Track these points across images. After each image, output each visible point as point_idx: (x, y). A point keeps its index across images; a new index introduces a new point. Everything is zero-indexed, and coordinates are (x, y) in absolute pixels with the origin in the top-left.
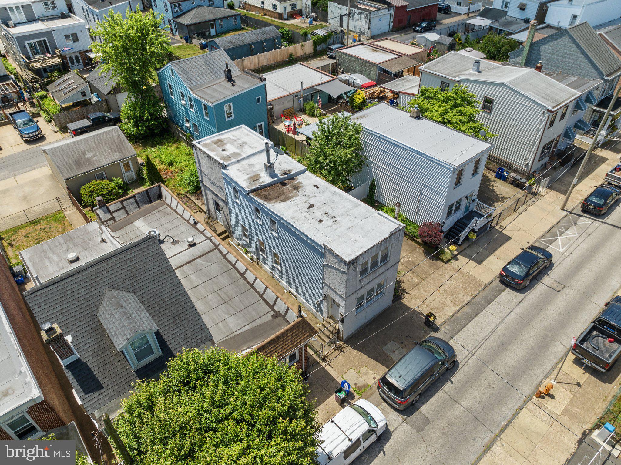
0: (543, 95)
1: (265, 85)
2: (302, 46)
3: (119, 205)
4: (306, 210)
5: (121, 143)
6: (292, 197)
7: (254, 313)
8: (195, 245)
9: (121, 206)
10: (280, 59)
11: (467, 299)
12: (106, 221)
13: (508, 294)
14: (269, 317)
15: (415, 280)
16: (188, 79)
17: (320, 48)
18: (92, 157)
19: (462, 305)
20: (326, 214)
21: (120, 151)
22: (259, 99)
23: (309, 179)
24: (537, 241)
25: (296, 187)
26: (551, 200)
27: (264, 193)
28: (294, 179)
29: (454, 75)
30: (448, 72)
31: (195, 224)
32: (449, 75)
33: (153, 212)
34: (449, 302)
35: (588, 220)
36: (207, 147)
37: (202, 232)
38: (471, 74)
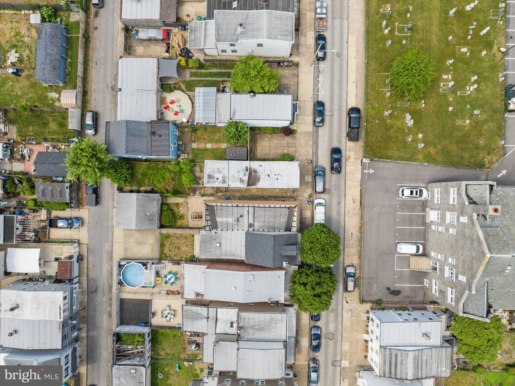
6: (259, 177)
7: (284, 213)
8: (248, 212)
13: (321, 130)
16: (140, 152)
18: (150, 212)
19: (312, 146)
20: (276, 175)
21: (153, 200)
23: (255, 165)
24: (314, 94)
25: (256, 172)
26: (304, 63)
27: (250, 183)
28: (250, 169)
29: (235, 40)
30: (230, 38)
31: (237, 206)
32: (233, 41)
33: (216, 212)
34: (308, 149)
35: (322, 65)
36: (210, 183)
37: (243, 206)
38: (242, 33)
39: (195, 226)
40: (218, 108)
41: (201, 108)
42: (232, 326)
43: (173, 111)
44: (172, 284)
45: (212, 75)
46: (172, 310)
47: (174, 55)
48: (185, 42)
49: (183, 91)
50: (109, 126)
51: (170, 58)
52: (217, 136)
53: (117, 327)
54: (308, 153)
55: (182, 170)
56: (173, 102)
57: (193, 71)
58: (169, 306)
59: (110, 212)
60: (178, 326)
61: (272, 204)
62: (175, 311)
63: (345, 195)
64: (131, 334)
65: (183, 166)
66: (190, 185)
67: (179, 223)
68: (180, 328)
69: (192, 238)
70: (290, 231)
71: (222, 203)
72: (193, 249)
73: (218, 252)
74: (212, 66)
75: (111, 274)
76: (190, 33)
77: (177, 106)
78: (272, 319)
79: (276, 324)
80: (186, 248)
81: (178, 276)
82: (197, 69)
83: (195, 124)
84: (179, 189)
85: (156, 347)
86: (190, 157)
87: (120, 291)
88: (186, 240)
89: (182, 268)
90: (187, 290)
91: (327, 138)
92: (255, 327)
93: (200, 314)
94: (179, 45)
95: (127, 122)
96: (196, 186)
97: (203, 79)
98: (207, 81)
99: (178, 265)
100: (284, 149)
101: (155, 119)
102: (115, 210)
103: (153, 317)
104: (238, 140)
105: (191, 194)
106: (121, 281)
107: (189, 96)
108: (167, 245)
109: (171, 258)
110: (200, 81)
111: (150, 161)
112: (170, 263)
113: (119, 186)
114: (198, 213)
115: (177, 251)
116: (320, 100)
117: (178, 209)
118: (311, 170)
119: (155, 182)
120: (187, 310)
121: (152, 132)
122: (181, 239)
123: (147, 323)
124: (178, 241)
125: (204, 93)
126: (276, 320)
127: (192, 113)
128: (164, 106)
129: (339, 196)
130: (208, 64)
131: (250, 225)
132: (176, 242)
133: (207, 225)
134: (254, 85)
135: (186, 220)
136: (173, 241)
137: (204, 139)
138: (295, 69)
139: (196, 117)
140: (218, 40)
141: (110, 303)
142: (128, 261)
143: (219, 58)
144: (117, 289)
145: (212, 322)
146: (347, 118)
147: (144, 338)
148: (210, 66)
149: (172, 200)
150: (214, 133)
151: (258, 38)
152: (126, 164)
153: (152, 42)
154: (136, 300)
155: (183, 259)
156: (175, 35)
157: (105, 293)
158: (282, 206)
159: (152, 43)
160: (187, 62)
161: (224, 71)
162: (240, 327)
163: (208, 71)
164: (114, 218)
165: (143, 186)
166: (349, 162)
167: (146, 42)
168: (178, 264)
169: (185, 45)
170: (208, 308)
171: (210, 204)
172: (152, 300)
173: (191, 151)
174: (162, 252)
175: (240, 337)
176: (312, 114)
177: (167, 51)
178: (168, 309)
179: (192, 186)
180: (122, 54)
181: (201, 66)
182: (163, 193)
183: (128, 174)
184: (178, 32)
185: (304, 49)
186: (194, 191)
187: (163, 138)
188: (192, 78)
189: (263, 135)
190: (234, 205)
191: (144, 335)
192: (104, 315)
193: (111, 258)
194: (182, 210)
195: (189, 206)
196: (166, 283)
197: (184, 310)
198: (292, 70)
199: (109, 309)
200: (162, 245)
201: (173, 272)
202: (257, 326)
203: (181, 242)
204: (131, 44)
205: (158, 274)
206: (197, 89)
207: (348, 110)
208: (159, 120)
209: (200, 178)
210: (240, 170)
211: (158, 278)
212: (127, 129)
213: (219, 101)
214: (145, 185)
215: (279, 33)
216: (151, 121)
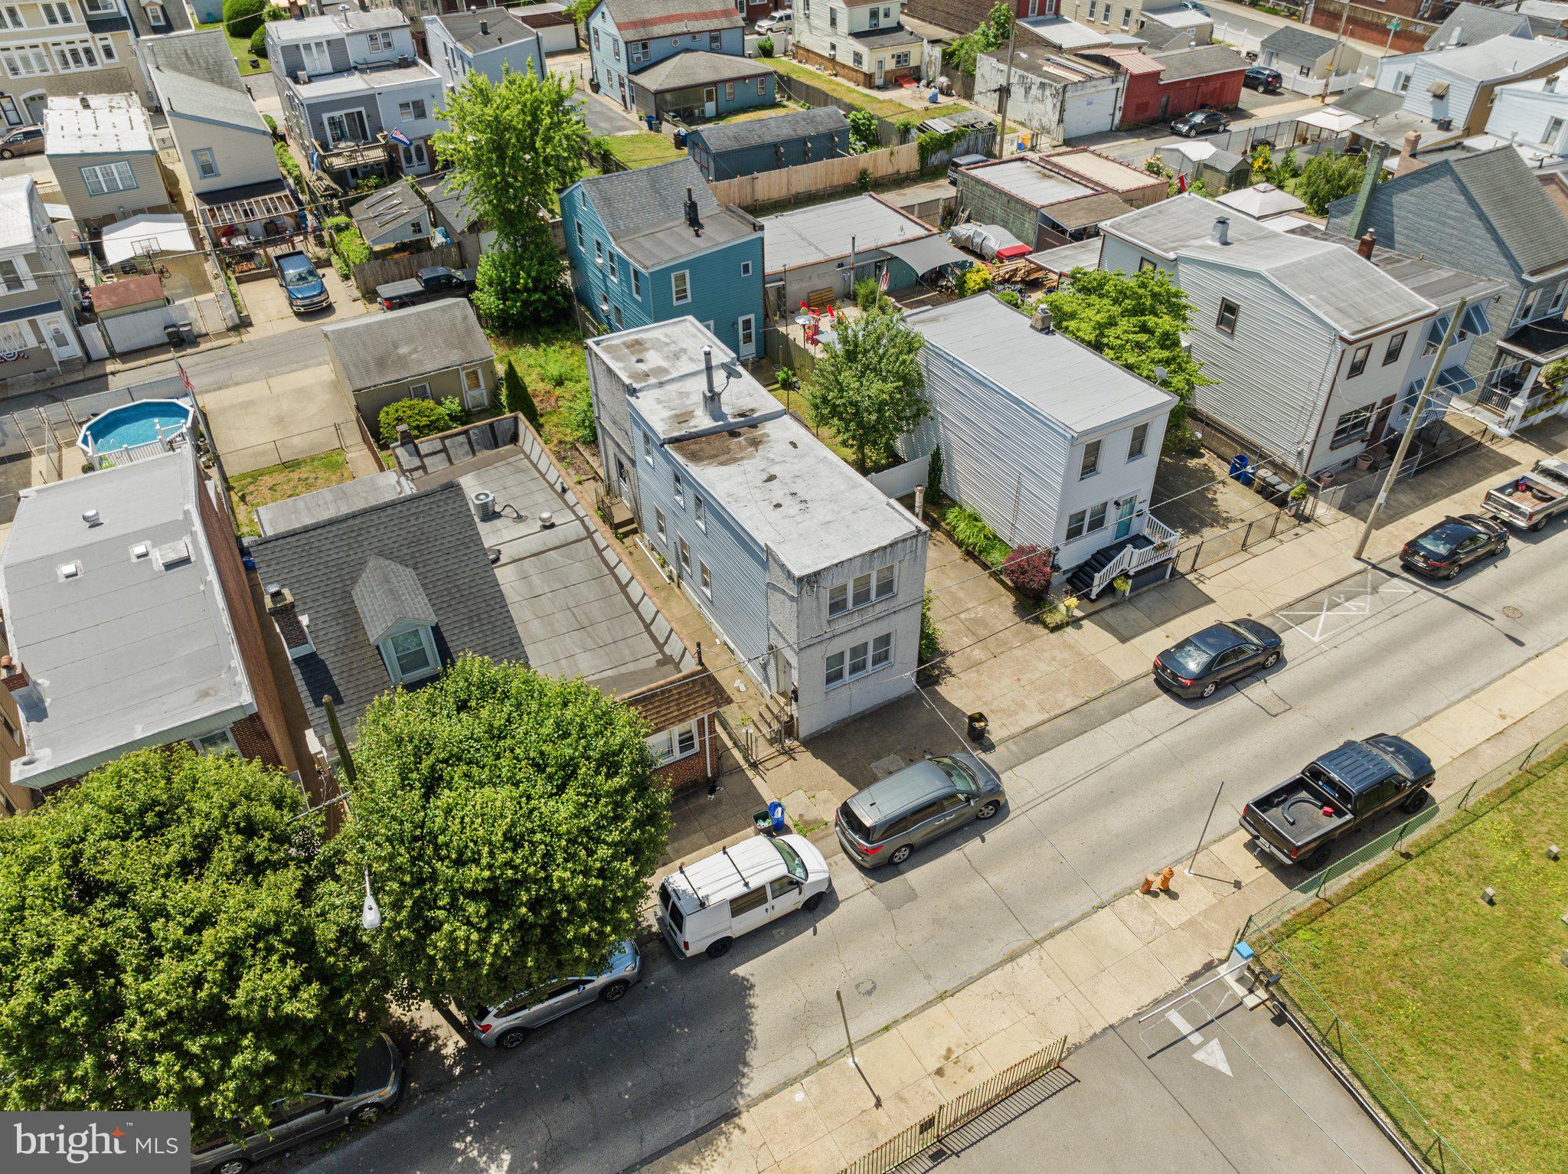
0: (1342, 305)
1: (762, 239)
2: (892, 154)
3: (438, 446)
4: (759, 484)
5: (468, 332)
6: (742, 458)
7: (627, 652)
8: (552, 526)
9: (441, 447)
10: (838, 179)
11: (1071, 703)
12: (411, 471)
13: (1162, 706)
14: (651, 662)
15: (978, 654)
16: (612, 215)
17: (935, 160)
18: (410, 354)
19: (1059, 712)
20: (794, 494)
21: (462, 345)
22: (746, 268)
23: (784, 430)
24: (1271, 615)
25: (755, 443)
27: (688, 442)
28: (756, 422)
29: (1167, 247)
32: (1157, 246)
35: (1408, 587)
36: (617, 353)
37: (570, 507)
38: (1204, 247)
54: (1013, 711)
63: (943, 996)
91: (1154, 746)
100: (945, 620)
108: (294, 475)
129: (911, 967)
174: (260, 472)
187: (697, 240)
200: (290, 465)
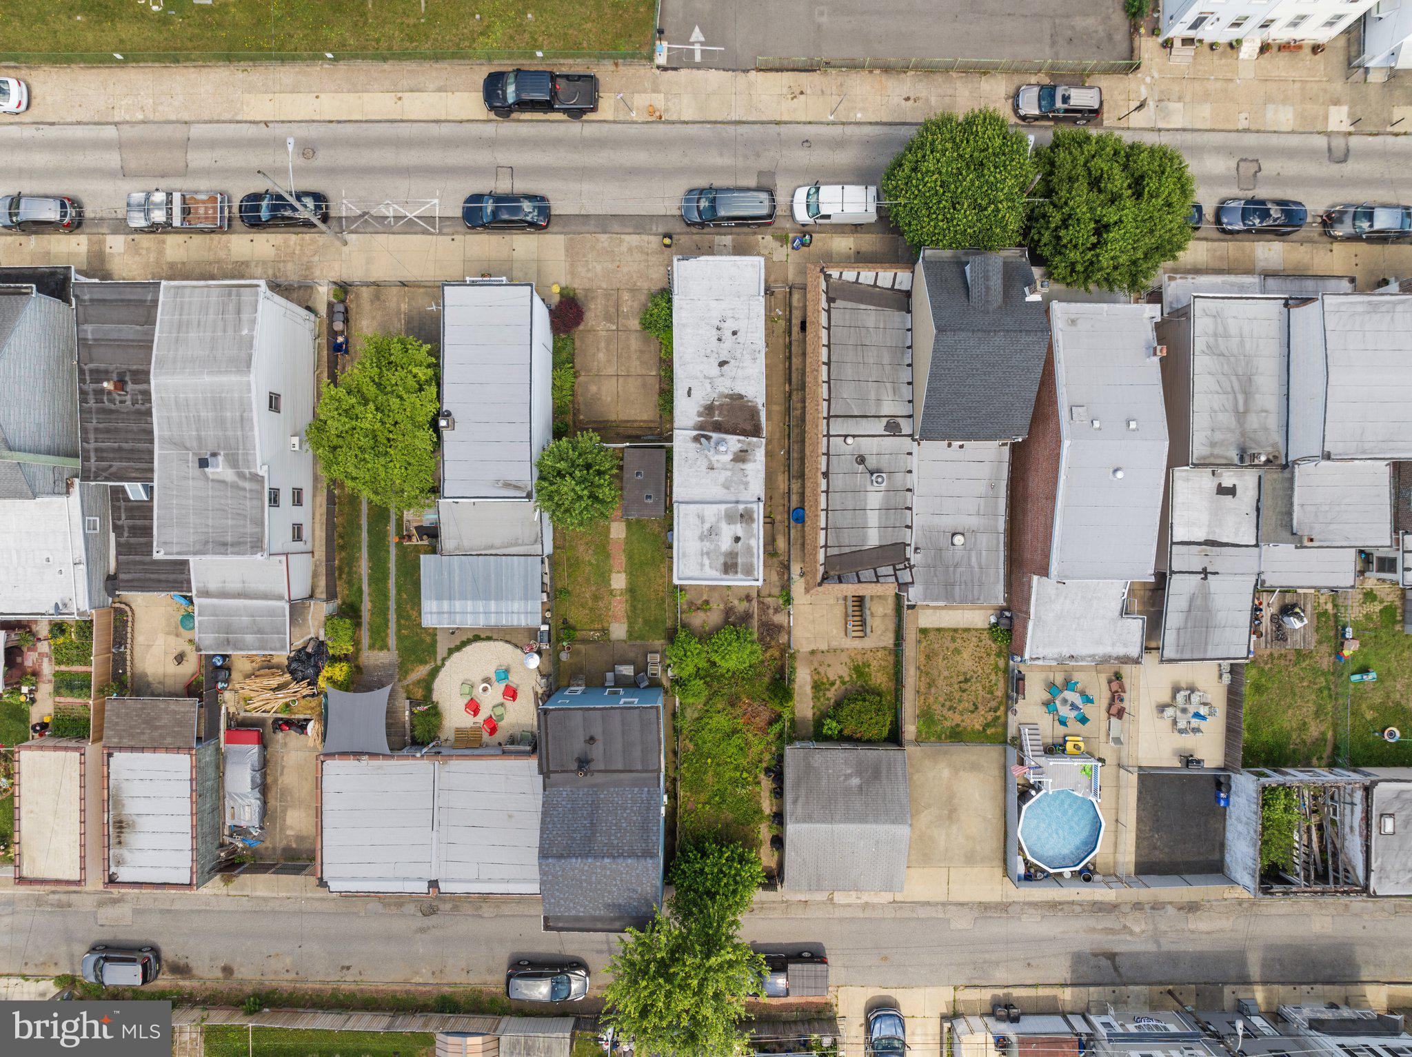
4: (733, 361)
5: (797, 784)
6: (727, 396)
11: (603, 237)
13: (558, 208)
14: (839, 303)
15: (626, 296)
16: (648, 808)
18: (850, 776)
19: (615, 235)
20: (719, 340)
21: (809, 766)
23: (686, 412)
24: (441, 233)
25: (709, 409)
26: (337, 265)
27: (748, 427)
28: (700, 427)
29: (255, 486)
30: (248, 503)
31: (826, 475)
32: (262, 493)
33: (847, 550)
34: (624, 248)
35: (343, 206)
36: (752, 565)
37: (828, 454)
38: (233, 462)
39: (892, 626)
40: (492, 547)
41: (493, 605)
42: (1232, 491)
43: (502, 705)
44: (1088, 700)
45: (379, 576)
46: (1174, 697)
47: (314, 702)
48: (269, 666)
49: (434, 673)
50: (558, 919)
51: (324, 719)
52: (586, 555)
53: (1232, 882)
54: (640, 249)
55: (702, 673)
56: (473, 707)
57: (365, 640)
58: (1162, 708)
59: (847, 913)
60: (1227, 678)
61: (818, 354)
62: (1176, 690)
63: (778, 123)
64: (1263, 835)
65: (691, 669)
66: (752, 642)
67: (880, 679)
68: (1234, 670)
69: (932, 636)
70: (908, 294)
71: (816, 528)
72: (967, 630)
73: (984, 540)
74: (350, 574)
75: (1054, 906)
76: (236, 648)
77: (485, 690)
78: (1211, 350)
79: (1227, 336)
80: (966, 655)
81: (1059, 679)
82: (358, 624)
83: (545, 628)
84: (766, 680)
85: (1294, 751)
86: (659, 643)
87: (1113, 877)
88: (937, 655)
89: (1040, 663)
90: (1113, 645)
91: (586, 187)
92: (1241, 409)
93: (1192, 599)
94: (280, 687)
95: (544, 854)
96: (755, 623)
97: (392, 605)
98: (399, 593)
99: (1023, 679)
100: (627, 330)
101: (533, 763)
102: (839, 898)
103: (1198, 762)
104: (600, 473)
105: (783, 639)
106: (1080, 872)
107: (451, 652)
108: (957, 718)
109: (1000, 703)
110: (399, 617)
111: (675, 779)
112: (1017, 707)
113: (760, 884)
114: (846, 615)
115: (976, 687)
116: (458, 213)
117: (833, 684)
118: (696, 237)
119: (744, 762)
120: (1179, 647)
121: (580, 768)
122: (935, 672)
123: (1220, 783)
124: (940, 682)
125: (439, 598)
126: (1215, 335)
127: (507, 642)
128: (486, 736)
129: (783, 143)
130: (342, 589)
131: (893, 428)
132: (947, 690)
133: (892, 579)
134: (412, 418)
135: (869, 655)
136: (941, 699)
137: (596, 598)
138: (358, 296)
139: (523, 624)
140: (257, 545)
141: (1153, 908)
142: (1013, 849)
143: (321, 553)
144: (1107, 884)
145: (1220, 560)
146: (519, 121)
147: (1274, 789)
148: (350, 583)
149: (804, 705)
150: (575, 564)
151: (250, 405)
152: (687, 862)
153: (269, 780)
154: (1139, 820)
155: (1001, 663)
156: (247, 700)
157: (1117, 926)
158: (824, 322)
159: (276, 781)
160: (335, 659)
161: (364, 535)
162: (1242, 459)
163: (365, 588)
164: (865, 897)
165: (758, 803)
166: (666, 110)
167: (272, 803)
168: (1021, 678)
169: (278, 667)
170: (1172, 572)
171: (821, 569)
172: (1140, 768)
173: (639, 642)
174: (979, 738)
175: (1276, 457)
176: (507, 237)
177: (301, 726)
178: (1170, 712)
179: (756, 636)
180: (313, 880)
181: (350, 612)
182: (780, 736)
183: (721, 853)
184: (236, 692)
185: (290, 266)
186: (771, 631)
187: (597, 731)
188: (392, 641)
189: (580, 399)
190: (824, 487)
191: (1264, 788)
192: (1192, 926)
193: (1003, 907)
194: (838, 671)
195: (824, 647)
196: (1083, 720)
197: (1178, 656)
198: (358, 306)
199: (1171, 910)
200: (957, 736)
201: (1046, 696)
202: (1236, 399)
203: (946, 673)
204: (279, 852)
205: (1054, 749)
206: (428, 621)
207: (492, 116)
208: (534, 750)
209: (729, 611)
210: (705, 464)
211: (1069, 746)
212: (569, 856)
213: (466, 543)
214: (754, 798)
215: (230, 332)
216: (541, 771)
